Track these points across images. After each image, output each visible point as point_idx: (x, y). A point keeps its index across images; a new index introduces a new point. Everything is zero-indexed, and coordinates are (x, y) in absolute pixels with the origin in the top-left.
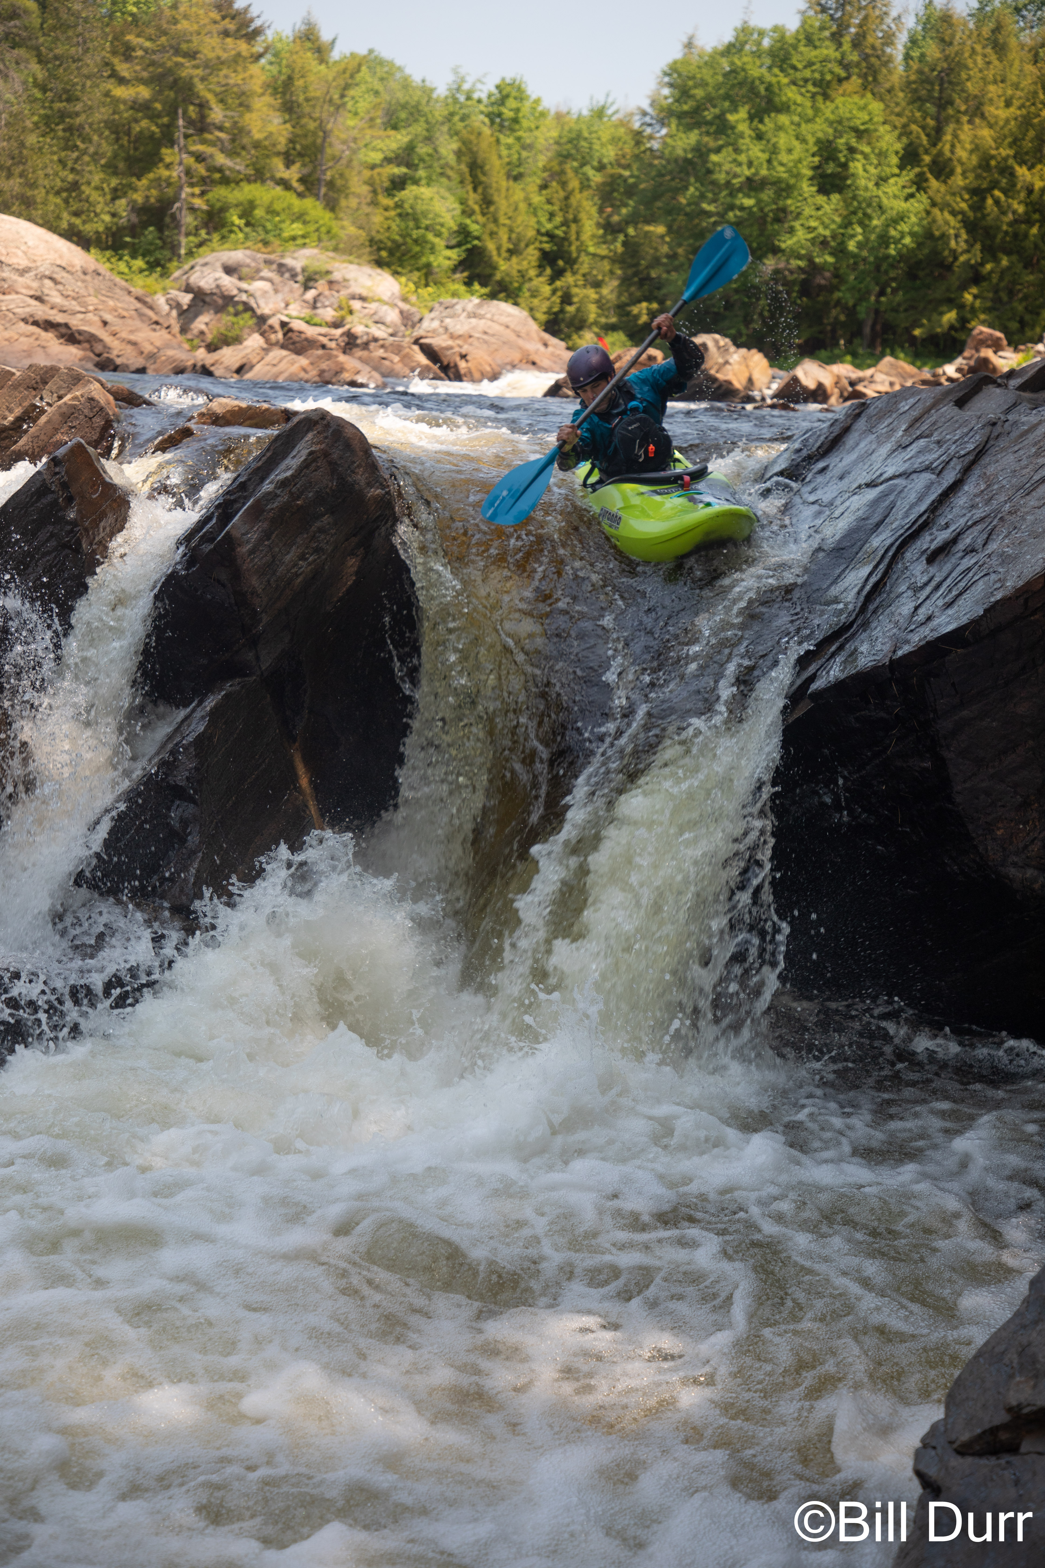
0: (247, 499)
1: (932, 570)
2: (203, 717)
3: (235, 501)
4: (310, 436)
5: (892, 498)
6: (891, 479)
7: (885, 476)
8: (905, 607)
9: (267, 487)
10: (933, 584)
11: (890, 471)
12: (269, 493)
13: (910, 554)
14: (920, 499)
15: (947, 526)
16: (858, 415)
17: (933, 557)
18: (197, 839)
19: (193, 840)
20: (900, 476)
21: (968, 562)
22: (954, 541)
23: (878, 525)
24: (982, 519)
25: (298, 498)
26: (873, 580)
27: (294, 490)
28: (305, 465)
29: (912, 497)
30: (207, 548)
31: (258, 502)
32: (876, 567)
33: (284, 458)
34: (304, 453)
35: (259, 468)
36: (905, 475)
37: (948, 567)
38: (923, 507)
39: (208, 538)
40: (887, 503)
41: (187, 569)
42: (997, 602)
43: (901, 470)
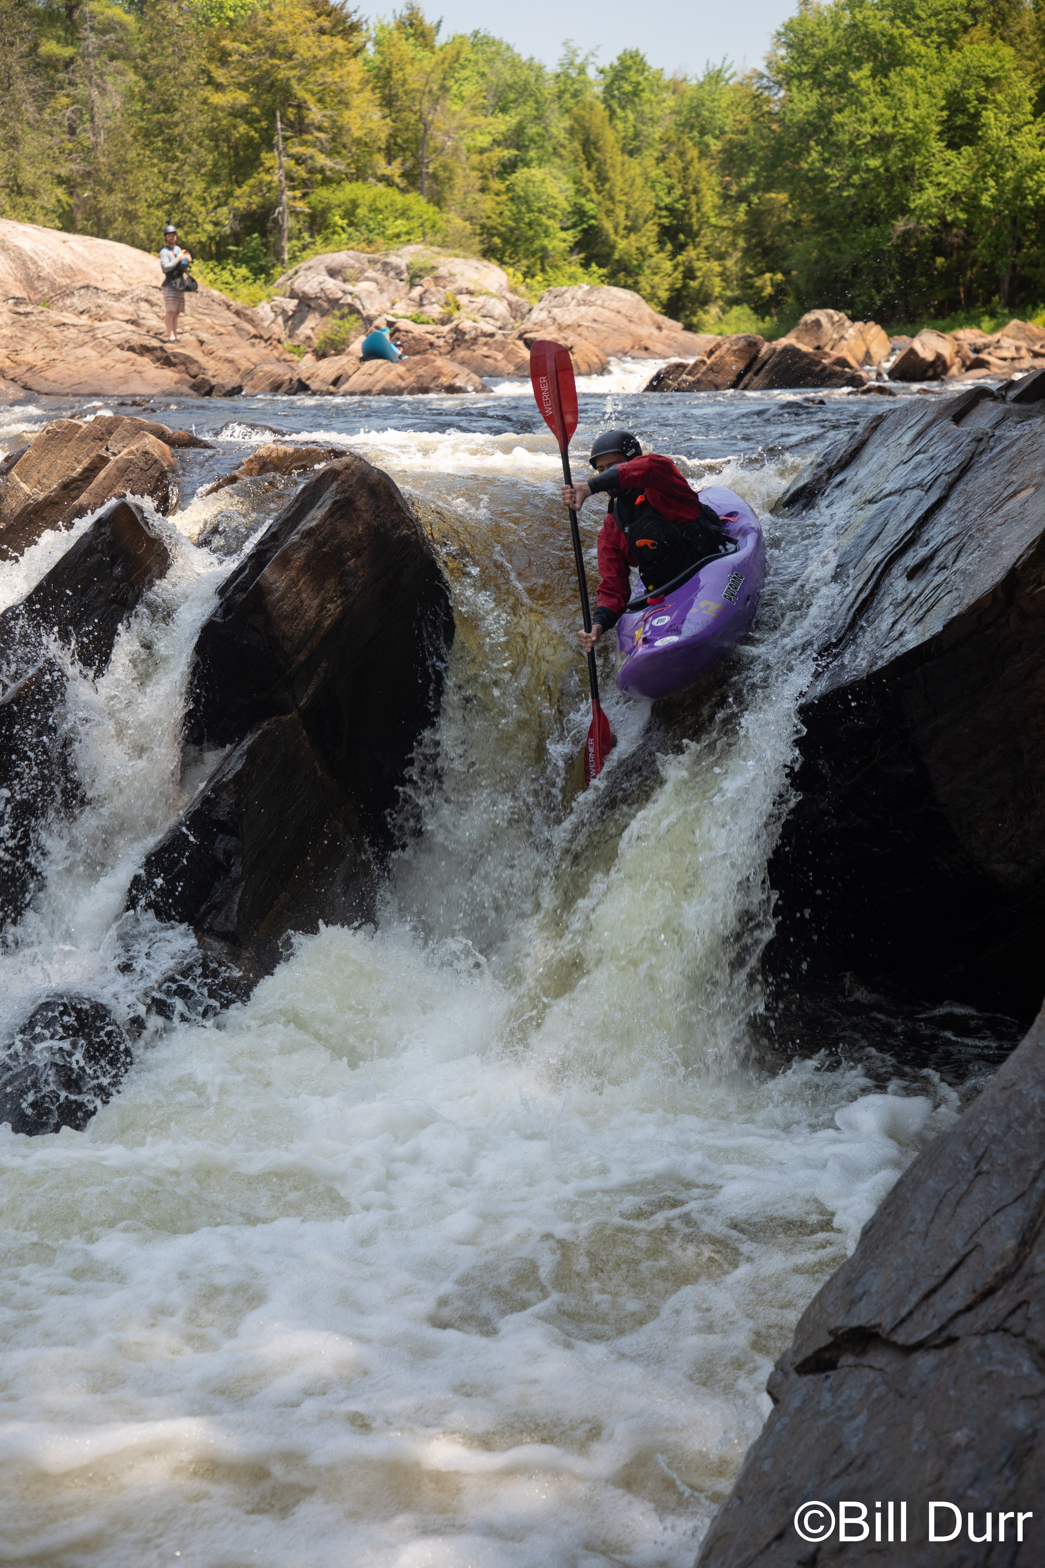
0: (277, 547)
1: (911, 586)
2: (241, 756)
3: (268, 550)
4: (334, 486)
5: (886, 514)
6: (890, 494)
7: (885, 492)
8: (885, 622)
9: (294, 538)
10: (909, 601)
11: (889, 487)
12: (295, 544)
13: (897, 570)
14: (908, 517)
15: (928, 542)
16: (875, 428)
17: (912, 574)
18: (240, 870)
19: (237, 870)
20: (895, 492)
21: (939, 579)
22: (931, 557)
23: (873, 542)
24: (956, 536)
25: (324, 545)
26: (863, 595)
27: (320, 538)
28: (331, 514)
29: (903, 514)
30: (241, 597)
31: (284, 552)
32: (866, 583)
33: (312, 508)
34: (329, 503)
35: (288, 519)
36: (901, 491)
37: (924, 583)
38: (911, 523)
39: (242, 588)
40: (881, 520)
41: (224, 617)
42: (953, 619)
43: (897, 486)
